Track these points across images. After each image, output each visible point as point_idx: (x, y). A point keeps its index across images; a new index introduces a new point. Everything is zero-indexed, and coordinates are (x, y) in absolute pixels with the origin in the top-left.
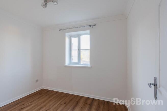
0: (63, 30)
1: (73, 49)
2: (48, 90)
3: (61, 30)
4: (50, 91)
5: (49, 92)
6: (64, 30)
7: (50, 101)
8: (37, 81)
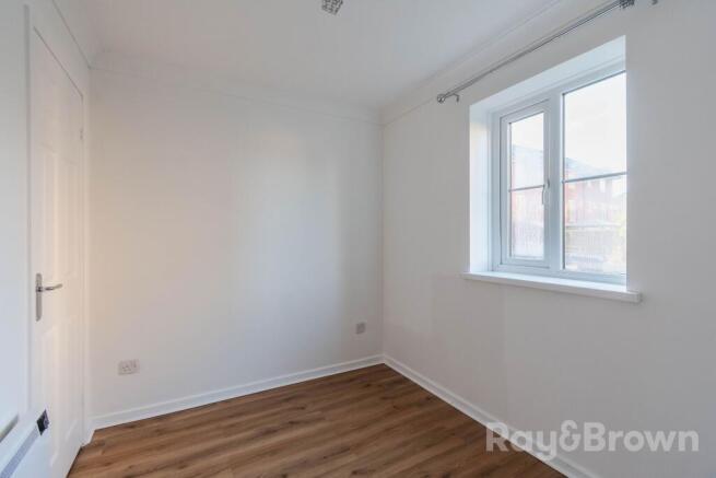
0: (456, 93)
1: (515, 186)
2: (398, 374)
3: (446, 96)
4: (405, 380)
5: (401, 386)
6: (461, 94)
7: (388, 430)
8: (361, 328)
